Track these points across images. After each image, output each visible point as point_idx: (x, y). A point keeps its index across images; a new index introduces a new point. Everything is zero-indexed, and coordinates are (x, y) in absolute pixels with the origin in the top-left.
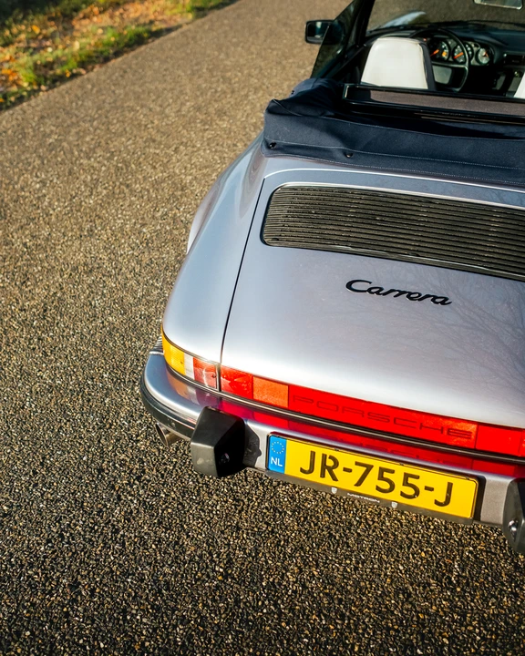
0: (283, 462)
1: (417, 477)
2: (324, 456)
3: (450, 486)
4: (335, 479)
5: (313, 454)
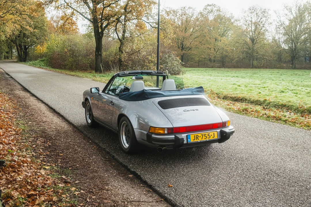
0: (190, 140)
1: (209, 134)
2: (196, 135)
3: (214, 133)
4: (198, 139)
5: (195, 136)
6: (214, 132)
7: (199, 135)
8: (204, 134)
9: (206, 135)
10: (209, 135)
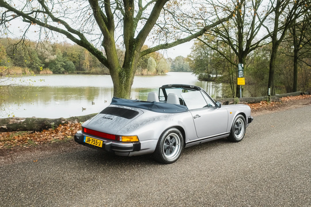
6: (101, 141)
7: (91, 139)
8: (94, 139)
9: (95, 141)
10: (97, 142)
